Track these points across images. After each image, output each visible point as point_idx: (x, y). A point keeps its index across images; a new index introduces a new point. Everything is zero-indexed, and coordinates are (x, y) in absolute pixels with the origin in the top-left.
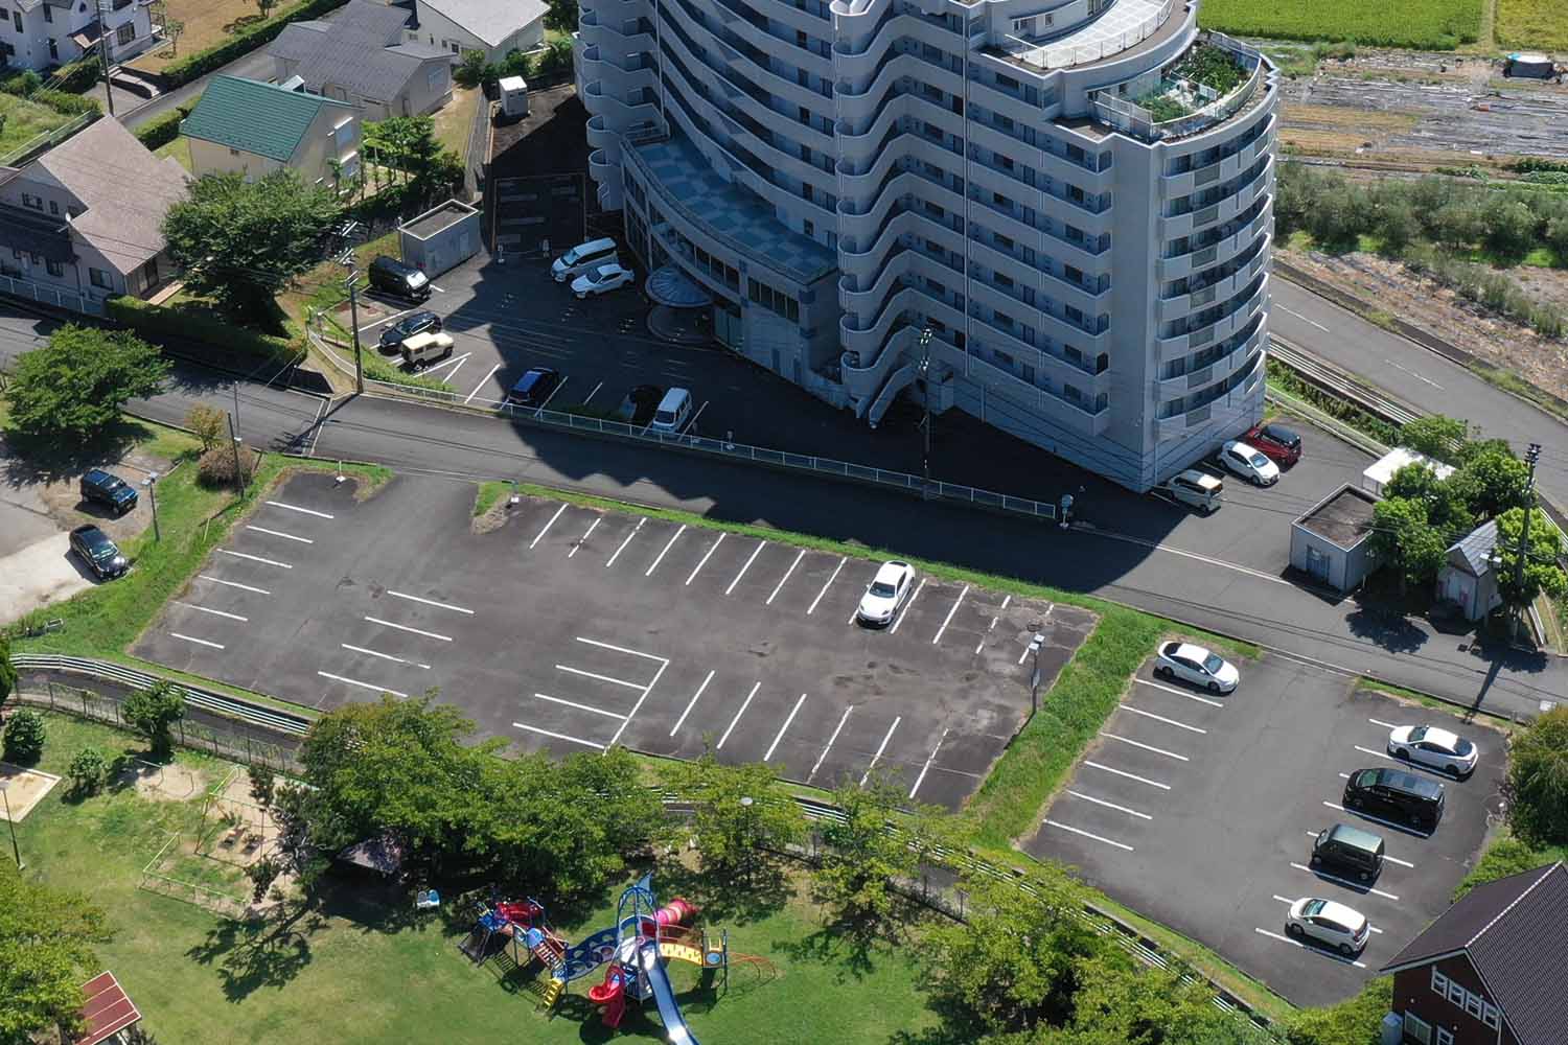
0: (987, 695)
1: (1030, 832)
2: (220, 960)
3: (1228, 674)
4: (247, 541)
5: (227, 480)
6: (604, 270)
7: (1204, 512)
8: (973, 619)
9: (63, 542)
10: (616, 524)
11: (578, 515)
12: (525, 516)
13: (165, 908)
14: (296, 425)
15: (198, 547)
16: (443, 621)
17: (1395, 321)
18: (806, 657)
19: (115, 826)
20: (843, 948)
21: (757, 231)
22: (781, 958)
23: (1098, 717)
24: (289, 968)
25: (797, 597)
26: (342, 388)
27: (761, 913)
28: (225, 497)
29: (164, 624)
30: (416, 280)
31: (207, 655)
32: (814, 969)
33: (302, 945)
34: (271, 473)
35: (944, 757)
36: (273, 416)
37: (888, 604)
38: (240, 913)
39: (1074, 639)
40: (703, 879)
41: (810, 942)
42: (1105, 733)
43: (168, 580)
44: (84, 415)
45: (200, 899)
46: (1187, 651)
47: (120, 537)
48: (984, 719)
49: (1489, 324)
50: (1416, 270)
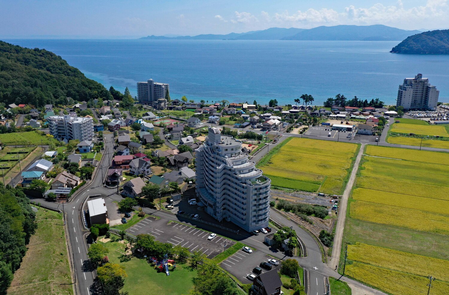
0: (220, 249)
1: (220, 263)
2: (121, 259)
3: (251, 251)
4: (141, 222)
5: (141, 216)
6: (194, 202)
7: (256, 235)
8: (222, 241)
9: (121, 220)
10: (184, 226)
11: (180, 225)
12: (173, 224)
13: (117, 253)
14: (151, 212)
15: (136, 222)
16: (160, 233)
17: (290, 219)
18: (200, 242)
19: (115, 245)
20: (190, 269)
21: (211, 198)
22: (183, 268)
23: (233, 253)
24: (128, 260)
25: (202, 236)
26: (158, 209)
27: (183, 264)
28: (140, 217)
29: (129, 229)
30: (172, 200)
31: (132, 232)
32: (186, 270)
33: (130, 259)
34: (146, 216)
35: (212, 254)
36: (149, 211)
37: (212, 238)
38: (125, 255)
39: (233, 244)
40: (177, 260)
41: (187, 267)
42: (233, 255)
43: (131, 224)
44: (127, 207)
45: (121, 253)
46: (246, 248)
47: (127, 220)
48: (219, 251)
49: (303, 221)
50: (296, 215)
